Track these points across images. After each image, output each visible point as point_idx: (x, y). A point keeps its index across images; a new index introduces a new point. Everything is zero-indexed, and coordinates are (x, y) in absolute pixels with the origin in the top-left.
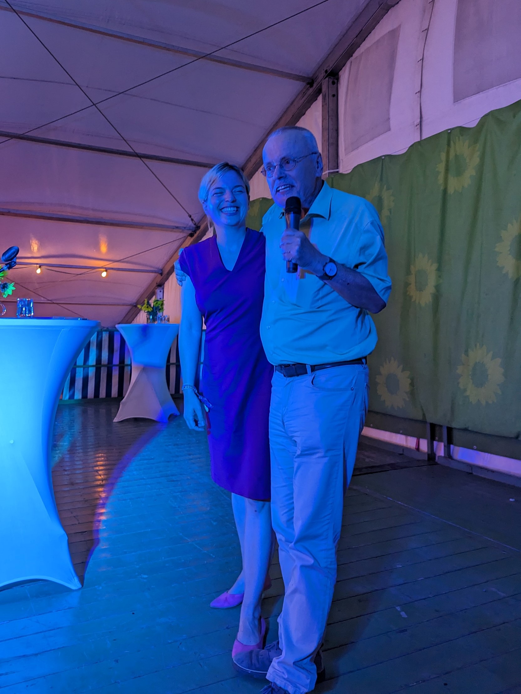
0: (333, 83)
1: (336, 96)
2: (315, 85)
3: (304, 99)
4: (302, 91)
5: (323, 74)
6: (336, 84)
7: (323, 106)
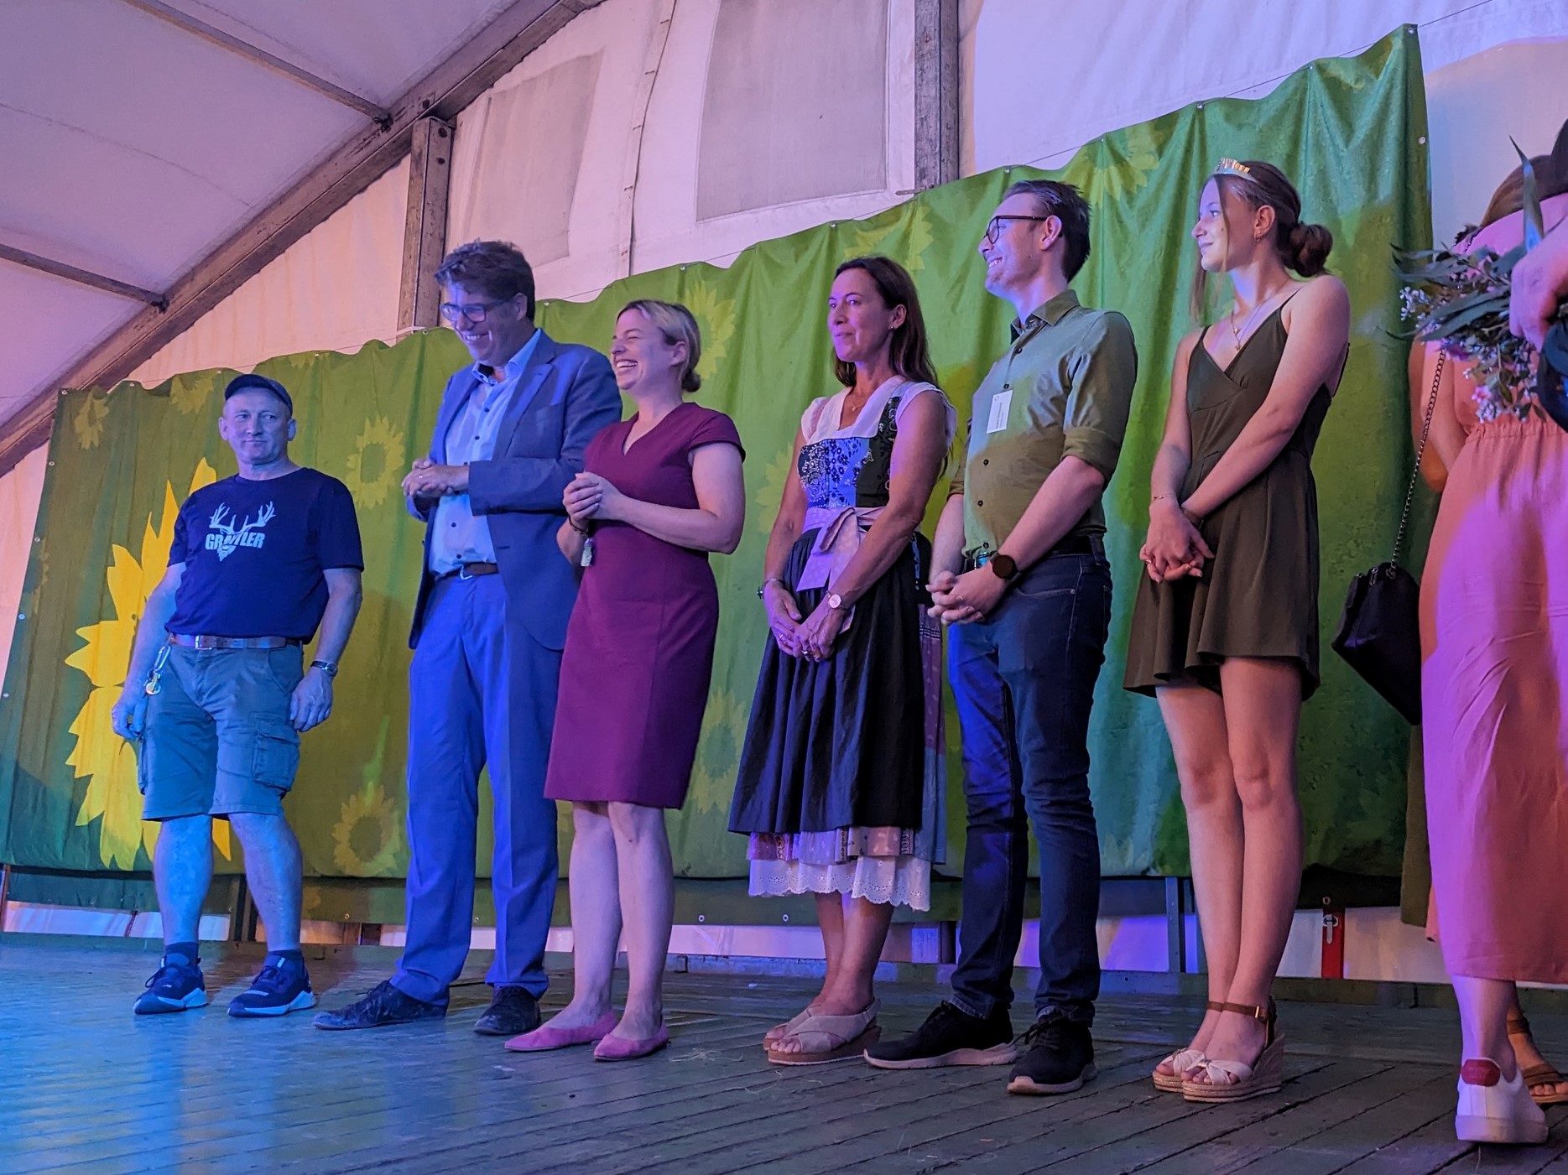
0: (442, 133)
1: (446, 162)
2: (395, 127)
3: (362, 154)
4: (360, 134)
5: (418, 108)
6: (448, 139)
7: (411, 178)
